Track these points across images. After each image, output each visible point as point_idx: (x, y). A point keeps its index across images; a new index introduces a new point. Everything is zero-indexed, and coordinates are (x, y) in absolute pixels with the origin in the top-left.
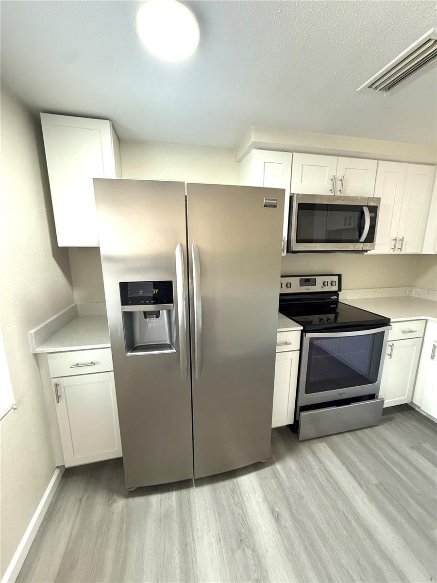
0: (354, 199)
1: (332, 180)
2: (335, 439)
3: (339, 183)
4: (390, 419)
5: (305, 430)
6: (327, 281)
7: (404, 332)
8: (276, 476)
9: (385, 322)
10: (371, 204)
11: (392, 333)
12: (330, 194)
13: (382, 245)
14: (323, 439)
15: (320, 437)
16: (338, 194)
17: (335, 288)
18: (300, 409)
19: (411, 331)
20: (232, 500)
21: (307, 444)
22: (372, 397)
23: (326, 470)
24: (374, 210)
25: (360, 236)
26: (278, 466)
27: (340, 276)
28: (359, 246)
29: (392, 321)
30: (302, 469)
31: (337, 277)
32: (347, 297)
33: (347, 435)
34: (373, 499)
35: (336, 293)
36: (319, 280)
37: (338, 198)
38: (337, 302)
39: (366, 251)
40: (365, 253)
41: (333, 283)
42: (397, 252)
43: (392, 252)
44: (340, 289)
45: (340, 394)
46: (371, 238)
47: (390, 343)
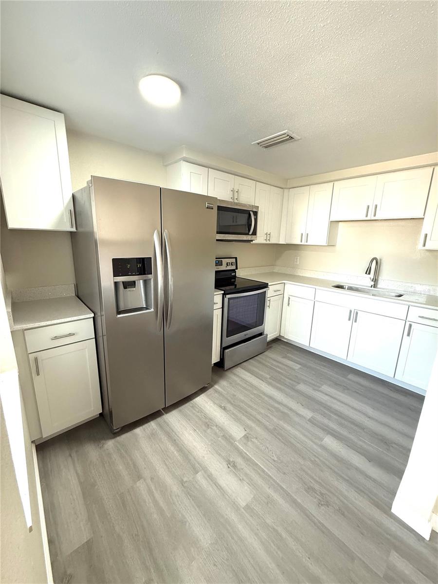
0: (245, 205)
1: (232, 191)
2: (245, 364)
3: (236, 194)
4: (270, 347)
5: (227, 364)
6: (229, 262)
7: (275, 291)
8: (216, 391)
9: (265, 286)
10: (254, 210)
11: (270, 292)
12: (231, 200)
13: (260, 239)
14: (238, 366)
15: (236, 365)
16: (236, 201)
17: (234, 267)
18: (223, 349)
19: (278, 291)
20: (194, 411)
21: (229, 371)
22: (261, 334)
23: (243, 379)
24: (256, 213)
25: (249, 231)
26: (216, 387)
27: (236, 258)
28: (249, 238)
29: (269, 284)
30: (231, 383)
31: (235, 259)
32: (241, 273)
33: (250, 360)
34: (270, 384)
35: (234, 271)
36: (225, 261)
37: (237, 204)
38: (235, 277)
39: (252, 241)
40: (251, 243)
41: (233, 264)
42: (268, 242)
43: (265, 242)
44: (237, 268)
45: (245, 335)
46: (255, 233)
47: (268, 299)
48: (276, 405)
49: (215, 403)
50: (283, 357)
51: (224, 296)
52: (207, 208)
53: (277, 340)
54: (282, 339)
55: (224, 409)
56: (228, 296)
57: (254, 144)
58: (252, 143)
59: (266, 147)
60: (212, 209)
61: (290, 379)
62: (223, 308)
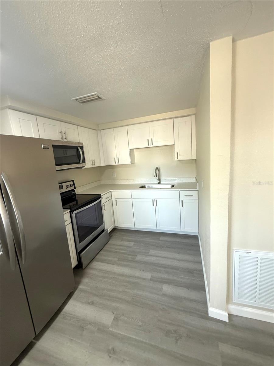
0: (72, 143)
1: (60, 133)
2: (97, 257)
3: (64, 135)
4: (111, 237)
5: (84, 263)
6: (68, 185)
7: (106, 198)
8: (82, 291)
9: (99, 197)
10: (81, 146)
11: (103, 200)
12: (61, 140)
13: (88, 165)
14: (93, 260)
15: (91, 261)
16: (65, 140)
17: (72, 188)
18: (79, 254)
19: (108, 197)
20: (66, 321)
21: (87, 268)
22: (103, 231)
23: (100, 270)
24: (82, 148)
25: (80, 160)
26: (81, 287)
27: (73, 181)
28: (80, 165)
29: (102, 195)
30: (91, 278)
31: (72, 182)
32: (78, 191)
33: (100, 252)
34: (118, 265)
35: (73, 190)
36: (64, 185)
37: (66, 142)
38: (75, 194)
39: (83, 167)
40: (83, 168)
41: (72, 185)
42: (94, 166)
43: (92, 166)
44: (75, 188)
45: (93, 236)
46: (84, 161)
47: (103, 205)
48: (128, 279)
49: (83, 303)
50: (121, 241)
51: (72, 213)
52: (43, 148)
53: (114, 230)
54: (117, 228)
55: (92, 303)
56: (75, 212)
57: (73, 100)
58: (72, 99)
59: (82, 103)
60: (48, 148)
61: (131, 255)
62: (72, 222)
